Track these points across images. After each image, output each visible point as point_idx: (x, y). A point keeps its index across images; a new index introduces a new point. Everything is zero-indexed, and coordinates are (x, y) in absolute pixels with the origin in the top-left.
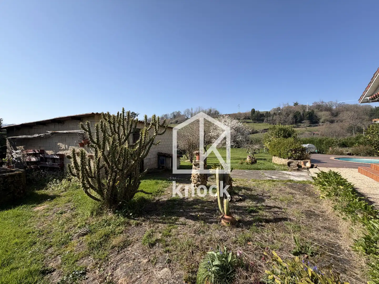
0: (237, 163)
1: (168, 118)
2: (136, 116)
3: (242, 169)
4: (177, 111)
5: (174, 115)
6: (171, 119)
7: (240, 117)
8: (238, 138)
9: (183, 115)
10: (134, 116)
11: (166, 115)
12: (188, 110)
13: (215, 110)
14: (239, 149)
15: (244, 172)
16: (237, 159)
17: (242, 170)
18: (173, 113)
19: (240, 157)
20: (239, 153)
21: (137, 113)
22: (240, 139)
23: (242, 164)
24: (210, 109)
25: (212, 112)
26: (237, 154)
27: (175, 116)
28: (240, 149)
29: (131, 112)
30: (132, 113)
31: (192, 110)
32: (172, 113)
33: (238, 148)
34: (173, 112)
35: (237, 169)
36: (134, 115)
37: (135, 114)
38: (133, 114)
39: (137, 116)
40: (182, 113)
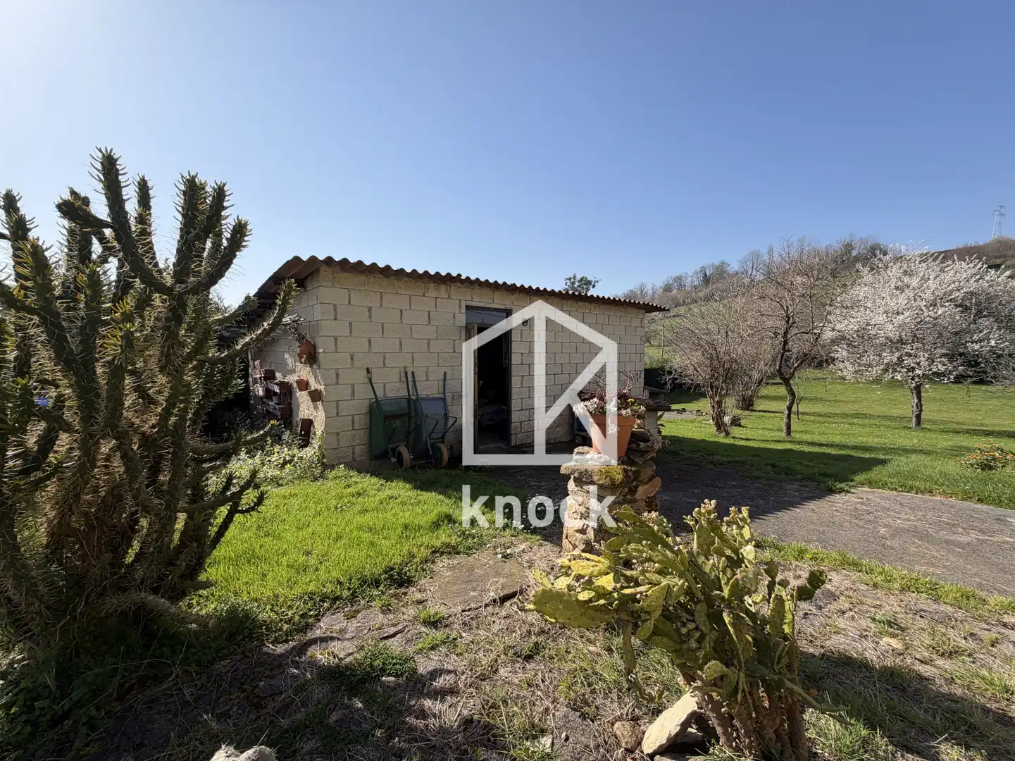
0: (956, 452)
1: (685, 286)
2: (591, 288)
3: (980, 500)
4: (717, 263)
5: (706, 275)
6: (695, 287)
7: (1005, 256)
8: (980, 341)
9: (737, 273)
10: (585, 287)
11: (679, 279)
12: (757, 255)
13: (871, 242)
14: (984, 387)
15: (997, 527)
16: (967, 432)
17: (979, 506)
18: (703, 269)
19: (982, 425)
20: (982, 405)
21: (594, 280)
22: (993, 343)
23: (991, 468)
24: (848, 240)
25: (854, 253)
26: (971, 410)
27: (707, 280)
28: (990, 388)
29: (579, 277)
30: (582, 279)
31: (771, 252)
32: (698, 270)
33: (975, 383)
34: (703, 267)
35: (944, 493)
36: (585, 284)
37: (589, 283)
38: (583, 282)
39: (594, 286)
40: (734, 266)
